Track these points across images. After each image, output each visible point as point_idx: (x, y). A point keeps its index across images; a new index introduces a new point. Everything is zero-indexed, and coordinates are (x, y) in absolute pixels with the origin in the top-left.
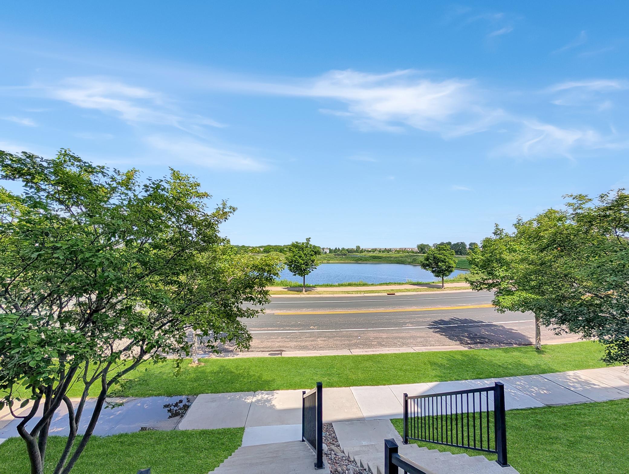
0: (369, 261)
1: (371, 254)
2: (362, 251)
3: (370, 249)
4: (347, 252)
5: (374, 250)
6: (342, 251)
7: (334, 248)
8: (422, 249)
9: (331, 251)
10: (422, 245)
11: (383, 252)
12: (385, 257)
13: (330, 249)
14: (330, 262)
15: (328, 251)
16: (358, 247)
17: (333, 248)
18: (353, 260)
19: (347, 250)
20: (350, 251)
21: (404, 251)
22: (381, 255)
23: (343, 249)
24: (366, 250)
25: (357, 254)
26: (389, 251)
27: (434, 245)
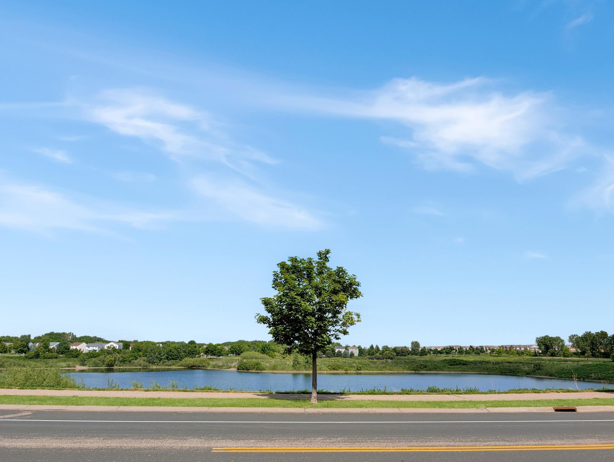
0: (442, 370)
1: (443, 357)
2: (424, 352)
3: (439, 347)
4: (395, 354)
5: (449, 350)
6: (383, 352)
7: (368, 347)
8: (547, 348)
9: (361, 351)
10: (546, 338)
11: (467, 353)
12: (475, 363)
13: (360, 348)
14: (363, 372)
15: (356, 353)
16: (415, 345)
17: (366, 346)
18: (409, 369)
19: (395, 349)
20: (400, 352)
21: (508, 350)
22: (464, 358)
23: (386, 348)
24: (431, 350)
25: (414, 357)
26: (480, 351)
27: (571, 338)
